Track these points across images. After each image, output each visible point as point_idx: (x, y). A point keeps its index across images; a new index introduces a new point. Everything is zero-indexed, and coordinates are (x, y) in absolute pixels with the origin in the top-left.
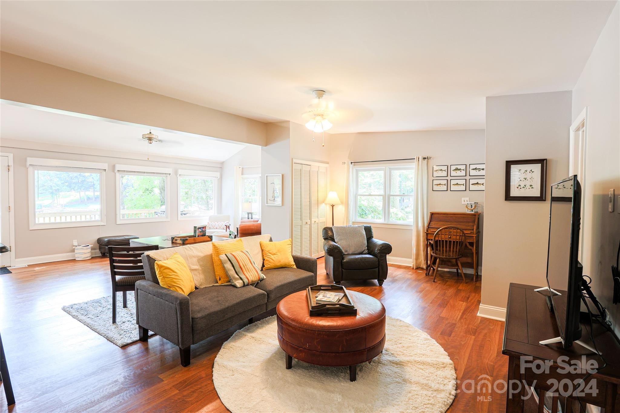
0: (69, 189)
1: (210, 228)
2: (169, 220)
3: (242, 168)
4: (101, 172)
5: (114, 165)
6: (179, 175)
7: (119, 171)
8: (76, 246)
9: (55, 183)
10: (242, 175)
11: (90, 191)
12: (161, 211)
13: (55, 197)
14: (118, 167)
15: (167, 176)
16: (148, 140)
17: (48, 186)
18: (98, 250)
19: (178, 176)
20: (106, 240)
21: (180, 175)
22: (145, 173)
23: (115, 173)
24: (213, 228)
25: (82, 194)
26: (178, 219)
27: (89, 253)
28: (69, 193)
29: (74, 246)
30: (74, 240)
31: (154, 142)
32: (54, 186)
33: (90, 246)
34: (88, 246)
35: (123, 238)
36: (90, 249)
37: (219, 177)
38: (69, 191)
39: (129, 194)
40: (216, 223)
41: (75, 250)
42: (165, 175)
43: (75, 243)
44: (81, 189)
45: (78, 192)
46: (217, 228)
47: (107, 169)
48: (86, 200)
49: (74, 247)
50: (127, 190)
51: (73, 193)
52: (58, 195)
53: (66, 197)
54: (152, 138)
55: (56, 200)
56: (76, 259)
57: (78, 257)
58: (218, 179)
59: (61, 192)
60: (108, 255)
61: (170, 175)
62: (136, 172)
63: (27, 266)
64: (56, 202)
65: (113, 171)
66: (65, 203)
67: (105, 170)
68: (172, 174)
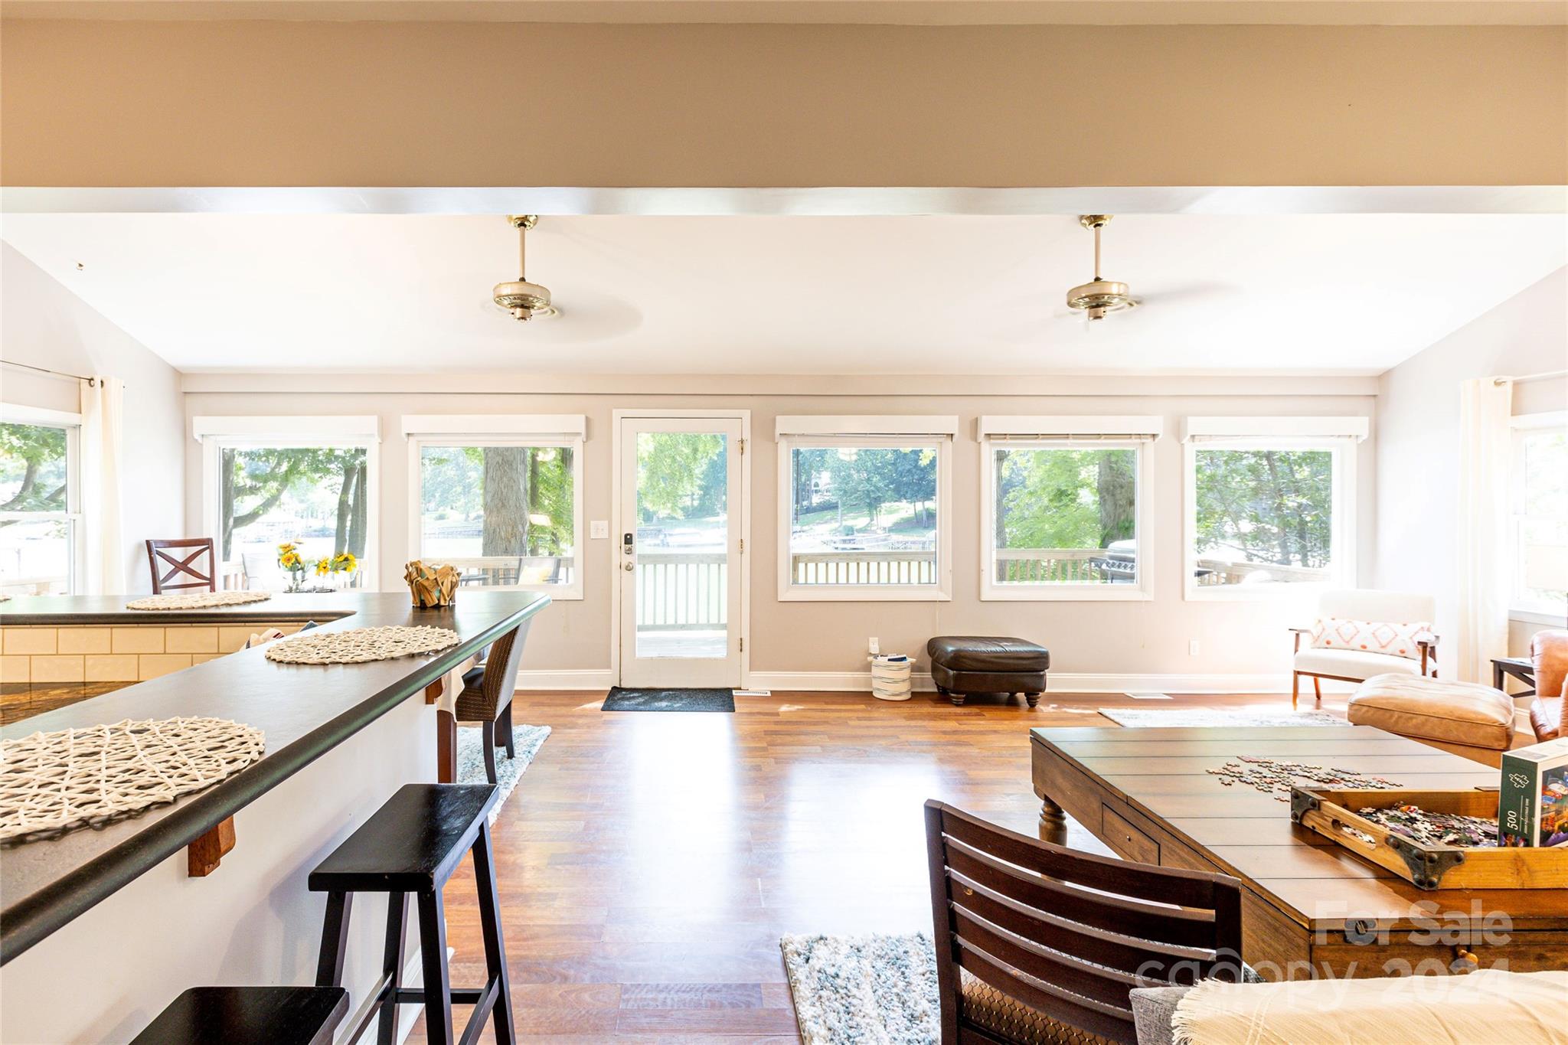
0: (896, 496)
1: (1328, 643)
2: (1152, 599)
3: (1515, 384)
4: (941, 443)
5: (977, 418)
6: (1188, 437)
7: (988, 435)
8: (876, 656)
9: (875, 486)
10: (1512, 415)
12: (1112, 558)
13: (875, 512)
14: (988, 425)
15: (1143, 444)
16: (1087, 309)
17: (864, 491)
18: (928, 675)
19: (1185, 442)
20: (950, 649)
21: (1193, 437)
22: (1067, 438)
23: (980, 443)
24: (1343, 645)
25: (919, 506)
26: (1182, 598)
27: (904, 681)
28: (897, 503)
29: (871, 654)
30: (870, 639)
31: (1108, 312)
32: (873, 491)
33: (910, 660)
34: (904, 659)
35: (999, 649)
36: (910, 669)
37: (1365, 437)
38: (896, 501)
39: (1015, 503)
40: (1361, 625)
41: (873, 668)
42: (1138, 441)
43: (874, 648)
44: (916, 496)
45: (911, 503)
46: (1364, 647)
47: (955, 431)
48: (925, 518)
49: (870, 658)
50: (1011, 496)
51: (904, 504)
52: (878, 509)
53: (891, 512)
54: (1106, 297)
55: (875, 518)
56: (874, 694)
57: (879, 689)
58: (1358, 445)
59: (884, 502)
60: (954, 697)
61: (1154, 440)
62: (1041, 437)
63: (769, 694)
64: (875, 522)
65: (974, 436)
66: (890, 525)
67: (952, 435)
68: (1160, 437)
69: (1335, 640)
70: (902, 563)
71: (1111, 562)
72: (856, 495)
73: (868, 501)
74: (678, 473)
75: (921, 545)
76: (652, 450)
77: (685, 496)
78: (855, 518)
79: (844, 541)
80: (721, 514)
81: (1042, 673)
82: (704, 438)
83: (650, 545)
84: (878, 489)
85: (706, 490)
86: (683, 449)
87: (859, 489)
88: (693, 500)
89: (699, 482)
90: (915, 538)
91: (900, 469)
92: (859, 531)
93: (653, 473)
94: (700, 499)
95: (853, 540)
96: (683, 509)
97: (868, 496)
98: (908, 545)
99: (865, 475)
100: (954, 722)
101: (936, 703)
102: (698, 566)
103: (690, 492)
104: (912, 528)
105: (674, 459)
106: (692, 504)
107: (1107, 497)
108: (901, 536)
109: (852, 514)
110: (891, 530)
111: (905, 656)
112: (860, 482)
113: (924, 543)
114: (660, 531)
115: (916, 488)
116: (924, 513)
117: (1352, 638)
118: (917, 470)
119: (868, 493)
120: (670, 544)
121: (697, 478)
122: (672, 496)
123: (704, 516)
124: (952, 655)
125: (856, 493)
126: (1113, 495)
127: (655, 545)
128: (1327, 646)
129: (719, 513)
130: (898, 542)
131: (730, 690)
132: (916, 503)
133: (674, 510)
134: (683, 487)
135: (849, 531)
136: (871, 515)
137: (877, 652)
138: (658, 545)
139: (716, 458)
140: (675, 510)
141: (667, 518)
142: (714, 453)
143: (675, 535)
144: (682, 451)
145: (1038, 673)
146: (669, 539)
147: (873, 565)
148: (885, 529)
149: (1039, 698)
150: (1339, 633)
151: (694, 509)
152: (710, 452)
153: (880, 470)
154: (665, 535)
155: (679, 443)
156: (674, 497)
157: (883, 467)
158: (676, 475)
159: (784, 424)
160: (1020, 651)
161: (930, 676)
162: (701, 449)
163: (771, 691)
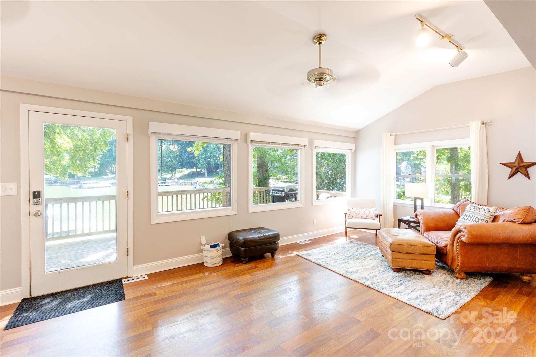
0: (181, 167)
1: (352, 216)
2: (304, 206)
3: (395, 136)
4: (232, 143)
5: (248, 133)
6: (314, 147)
7: (252, 141)
8: (204, 245)
9: (174, 163)
10: (395, 145)
11: (194, 168)
13: (174, 172)
14: (252, 136)
15: (301, 148)
16: (315, 82)
17: (169, 165)
19: (313, 149)
20: (241, 238)
22: (279, 145)
23: (248, 144)
24: (357, 217)
25: (189, 170)
26: (312, 205)
27: (219, 256)
28: (182, 169)
29: (202, 244)
30: (201, 236)
32: (173, 165)
33: (221, 245)
34: (218, 245)
35: (261, 235)
36: (222, 249)
37: (353, 150)
38: (181, 169)
40: (360, 210)
41: (203, 251)
43: (203, 241)
44: (188, 167)
45: (187, 169)
46: (362, 217)
48: (191, 174)
49: (202, 246)
51: (184, 170)
52: (175, 171)
53: (180, 172)
54: (325, 75)
55: (174, 175)
56: (205, 264)
57: (207, 262)
58: (352, 152)
59: (177, 169)
60: (243, 260)
61: (305, 147)
62: (271, 143)
63: (147, 278)
64: (174, 176)
65: (246, 141)
66: (179, 177)
67: (237, 139)
68: (307, 146)
69: (355, 216)
70: (201, 194)
71: (273, 192)
72: (167, 167)
73: (171, 169)
74: (86, 158)
75: (190, 184)
76: (72, 147)
77: (91, 167)
78: (166, 175)
79: (162, 183)
80: (109, 175)
81: (277, 242)
82: (100, 143)
83: (73, 188)
84: (175, 165)
85: (101, 165)
86: (89, 147)
87: (168, 165)
88: (95, 169)
89: (98, 162)
90: (189, 181)
91: (183, 158)
92: (168, 179)
93: (73, 157)
94: (99, 169)
95: (165, 182)
96: (90, 173)
97: (171, 167)
98: (186, 184)
99: (170, 160)
100: (249, 275)
101: (235, 264)
102: (97, 202)
103: (93, 166)
104: (187, 178)
105: (84, 152)
106: (95, 171)
107: (260, 169)
108: (183, 181)
109: (165, 173)
110: (180, 179)
111: (218, 243)
112: (168, 162)
113: (191, 183)
114: (78, 182)
115: (188, 164)
116: (191, 172)
117: (359, 214)
118: (189, 158)
119: (171, 166)
120: (84, 187)
121: (97, 160)
122: (84, 168)
123: (101, 176)
124: (243, 241)
125: (166, 166)
126: (262, 168)
127: (76, 188)
128: (352, 217)
129: (108, 174)
130: (182, 183)
131: (120, 280)
132: (188, 169)
133: (84, 173)
134: (90, 163)
135: (164, 179)
136: (172, 174)
137: (205, 243)
138: (78, 188)
139: (106, 152)
140: (86, 173)
141: (82, 176)
142: (105, 150)
143: (86, 183)
144: (89, 148)
145: (275, 243)
146: (83, 185)
147: (189, 196)
148: (177, 178)
149: (275, 253)
150: (355, 213)
151: (96, 173)
152: (103, 149)
153: (176, 158)
154: (81, 184)
155: (87, 145)
156: (85, 168)
157: (177, 157)
158: (85, 158)
159: (153, 127)
160: (270, 235)
161: (229, 249)
162: (99, 147)
163: (148, 275)
